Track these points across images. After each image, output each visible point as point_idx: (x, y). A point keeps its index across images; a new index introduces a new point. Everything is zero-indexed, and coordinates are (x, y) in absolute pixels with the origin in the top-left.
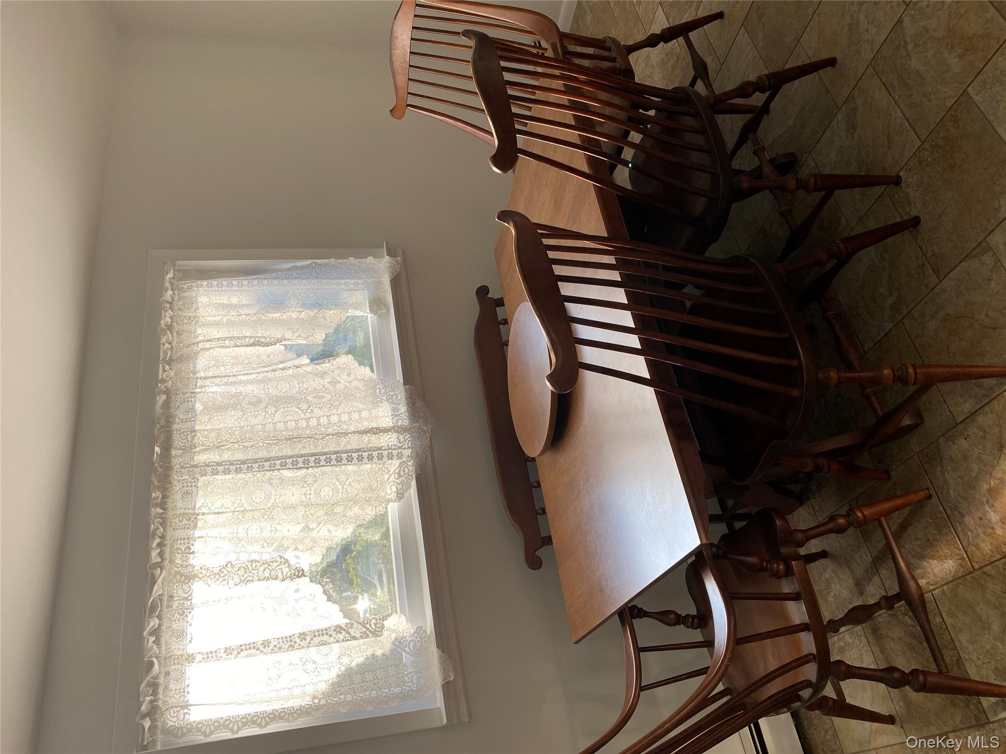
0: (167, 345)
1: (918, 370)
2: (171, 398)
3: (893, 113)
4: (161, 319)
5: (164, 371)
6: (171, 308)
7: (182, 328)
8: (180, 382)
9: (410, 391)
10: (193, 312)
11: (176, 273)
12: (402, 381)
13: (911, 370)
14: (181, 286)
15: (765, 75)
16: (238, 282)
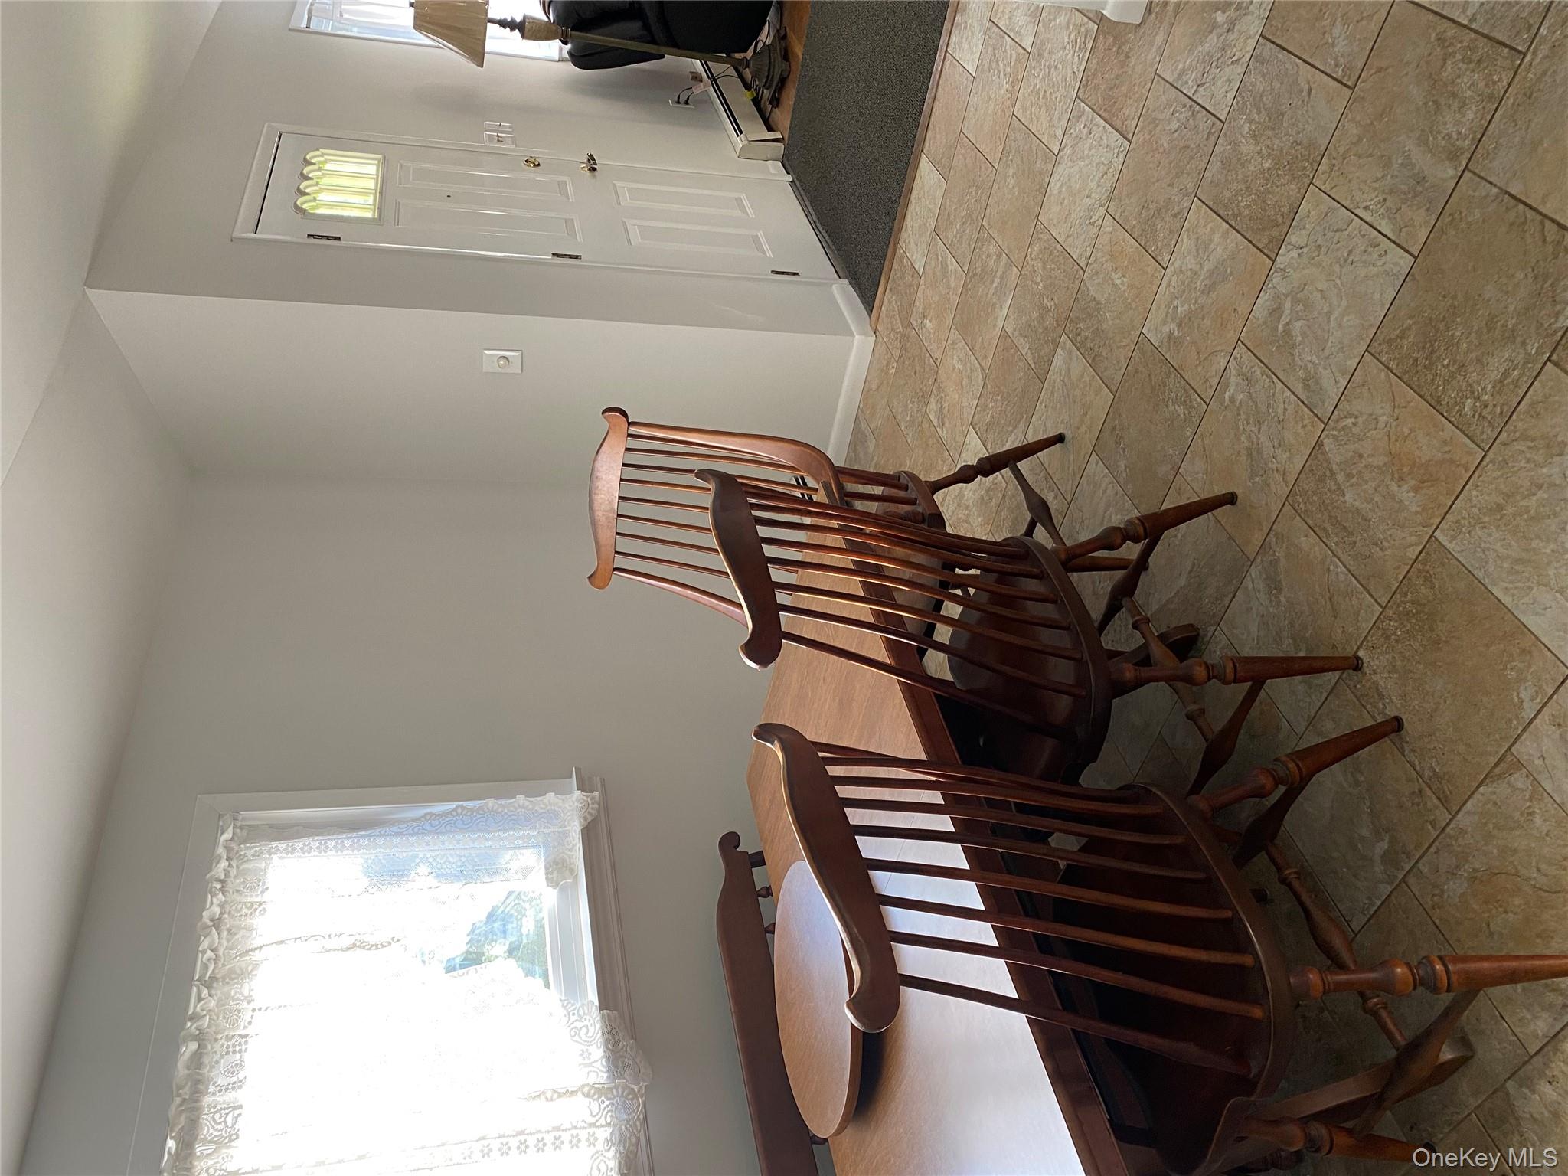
0: (209, 954)
1: (1451, 967)
2: (205, 1047)
3: (1332, 568)
4: (204, 909)
5: (200, 999)
6: (222, 890)
7: (237, 923)
8: (224, 1018)
9: (609, 1020)
10: (257, 896)
11: (238, 831)
12: (597, 1003)
13: (1439, 967)
14: (242, 853)
15: (1138, 518)
16: (337, 842)
